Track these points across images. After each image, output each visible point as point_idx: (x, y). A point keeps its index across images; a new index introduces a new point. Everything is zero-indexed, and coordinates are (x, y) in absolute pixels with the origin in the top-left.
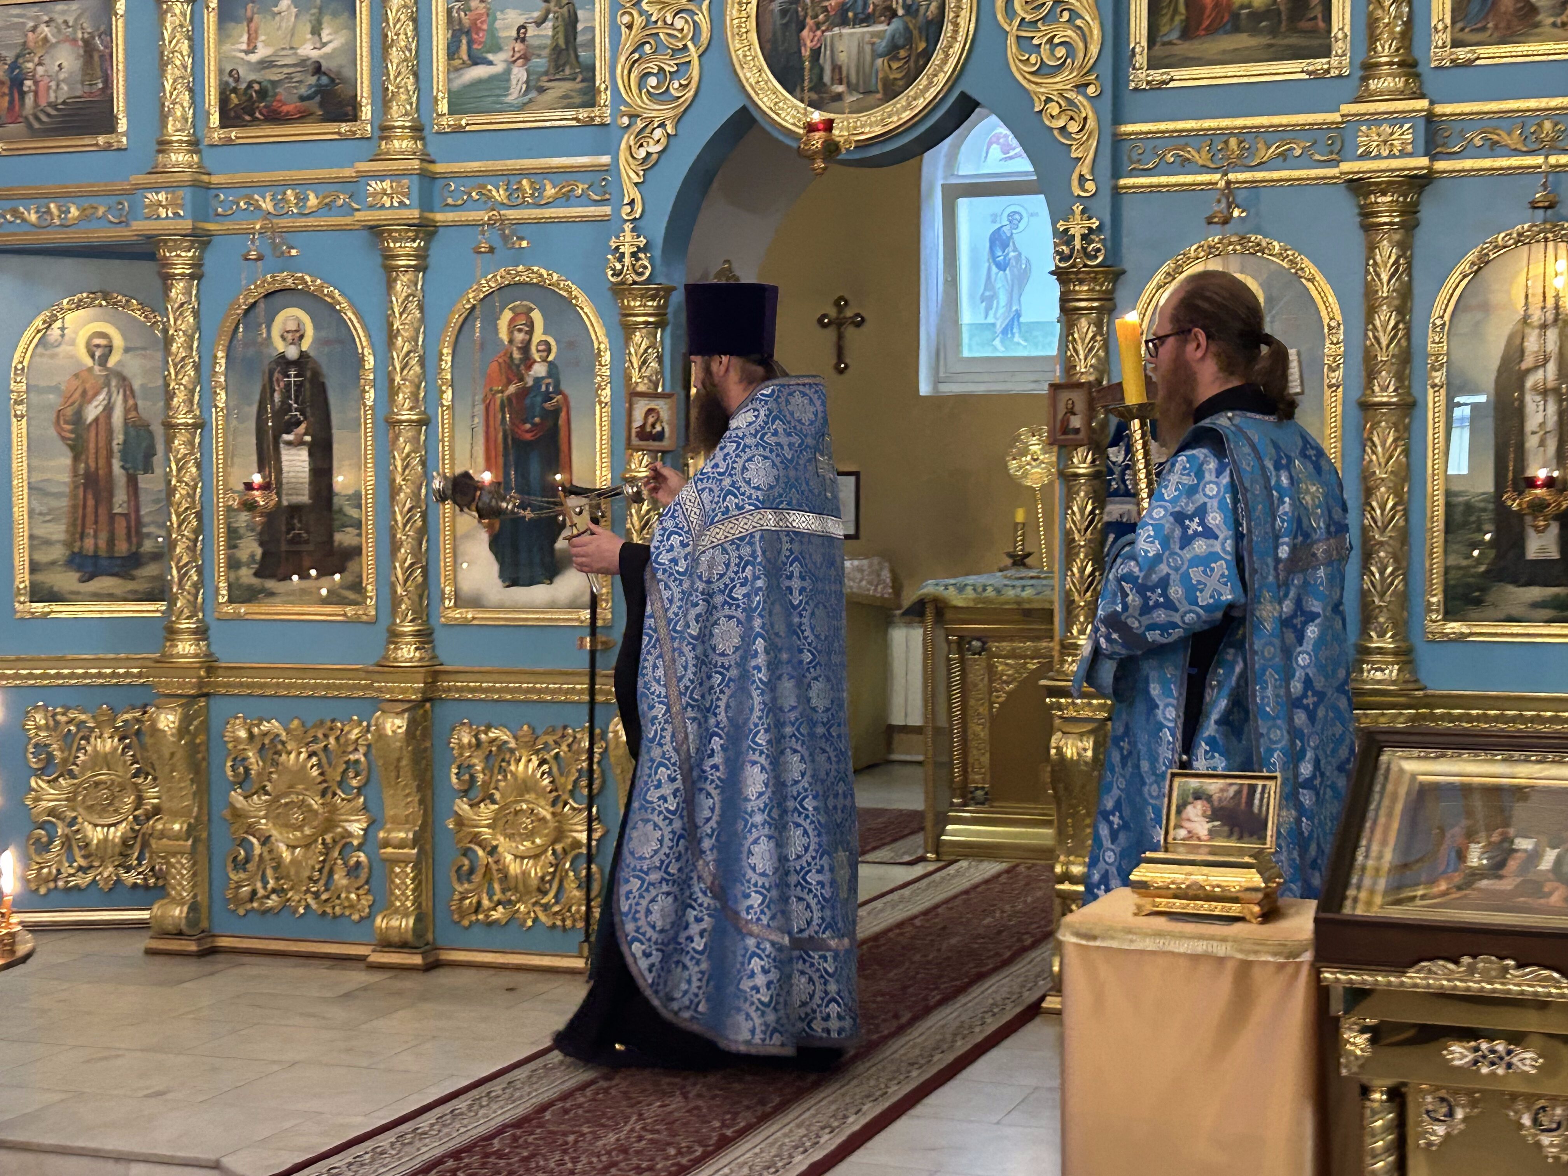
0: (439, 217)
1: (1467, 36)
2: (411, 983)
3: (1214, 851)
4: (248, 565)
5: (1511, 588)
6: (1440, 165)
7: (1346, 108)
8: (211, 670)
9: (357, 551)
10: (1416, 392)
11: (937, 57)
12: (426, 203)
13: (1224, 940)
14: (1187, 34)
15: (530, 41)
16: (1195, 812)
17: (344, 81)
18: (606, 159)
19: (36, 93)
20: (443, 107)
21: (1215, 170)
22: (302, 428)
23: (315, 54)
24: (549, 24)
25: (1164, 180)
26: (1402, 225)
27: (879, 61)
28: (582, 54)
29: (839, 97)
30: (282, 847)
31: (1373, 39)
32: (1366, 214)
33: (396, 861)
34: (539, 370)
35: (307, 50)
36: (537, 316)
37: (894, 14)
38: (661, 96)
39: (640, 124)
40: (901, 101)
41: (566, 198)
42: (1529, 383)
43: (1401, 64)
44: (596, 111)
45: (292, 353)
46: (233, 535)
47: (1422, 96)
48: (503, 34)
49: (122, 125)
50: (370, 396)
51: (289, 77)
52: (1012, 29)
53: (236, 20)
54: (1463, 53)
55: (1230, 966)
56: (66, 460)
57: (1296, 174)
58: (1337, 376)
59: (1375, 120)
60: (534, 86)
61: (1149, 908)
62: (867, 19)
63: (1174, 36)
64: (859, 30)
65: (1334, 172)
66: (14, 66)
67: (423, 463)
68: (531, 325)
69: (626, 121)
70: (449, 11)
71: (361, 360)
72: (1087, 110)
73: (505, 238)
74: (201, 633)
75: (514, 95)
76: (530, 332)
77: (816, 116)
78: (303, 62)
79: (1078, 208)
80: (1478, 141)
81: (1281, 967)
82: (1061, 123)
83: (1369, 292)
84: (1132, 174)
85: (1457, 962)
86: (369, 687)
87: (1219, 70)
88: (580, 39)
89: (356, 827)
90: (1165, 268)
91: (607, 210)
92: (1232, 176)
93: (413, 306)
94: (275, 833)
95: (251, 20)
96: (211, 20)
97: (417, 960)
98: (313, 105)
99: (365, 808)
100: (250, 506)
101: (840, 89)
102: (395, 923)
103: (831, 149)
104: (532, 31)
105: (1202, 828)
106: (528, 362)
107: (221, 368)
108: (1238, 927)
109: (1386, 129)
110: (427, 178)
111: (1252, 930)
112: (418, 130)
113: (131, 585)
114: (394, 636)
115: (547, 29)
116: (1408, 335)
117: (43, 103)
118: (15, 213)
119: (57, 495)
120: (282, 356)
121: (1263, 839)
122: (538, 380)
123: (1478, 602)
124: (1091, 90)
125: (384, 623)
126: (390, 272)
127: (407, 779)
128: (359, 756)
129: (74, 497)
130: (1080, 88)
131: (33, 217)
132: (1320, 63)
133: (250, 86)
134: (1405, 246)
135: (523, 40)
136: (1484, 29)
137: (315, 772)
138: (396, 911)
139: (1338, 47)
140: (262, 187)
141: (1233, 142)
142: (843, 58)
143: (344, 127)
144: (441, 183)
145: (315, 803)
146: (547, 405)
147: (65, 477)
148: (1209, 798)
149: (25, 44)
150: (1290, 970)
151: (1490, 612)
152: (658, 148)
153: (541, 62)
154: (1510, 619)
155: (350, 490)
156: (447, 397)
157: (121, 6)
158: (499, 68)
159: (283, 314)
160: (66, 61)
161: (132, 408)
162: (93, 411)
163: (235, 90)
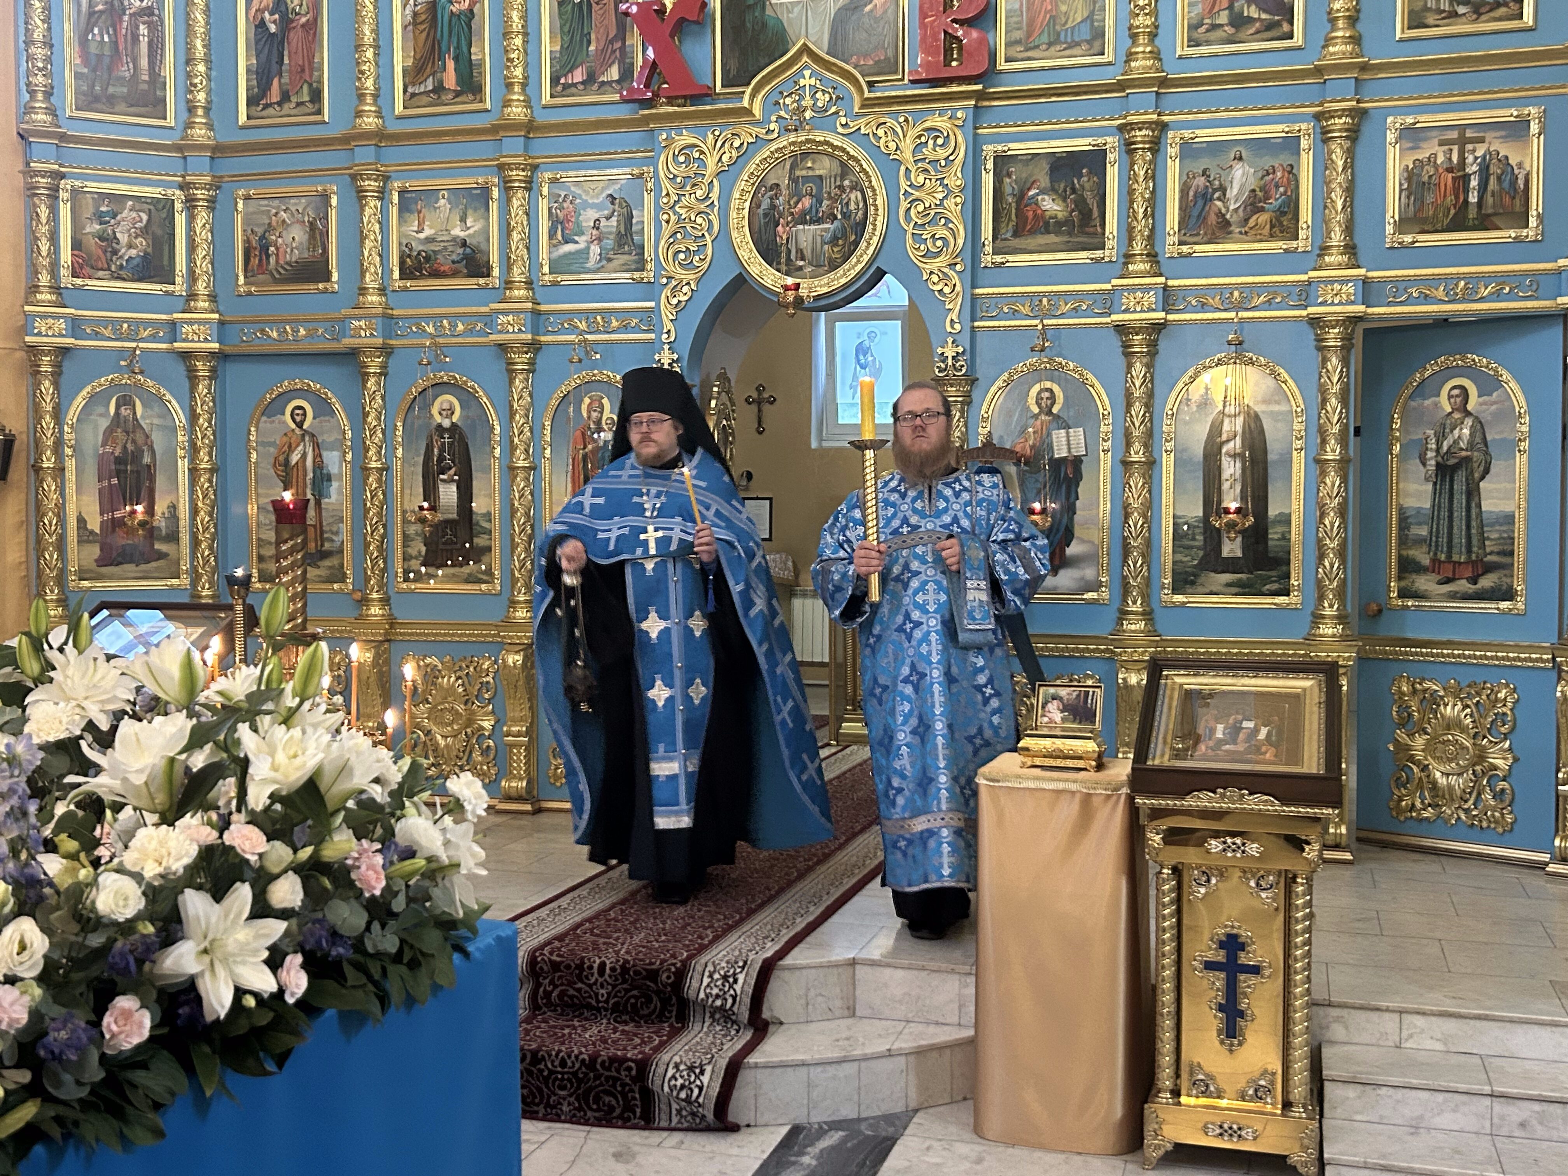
0: (543, 339)
1: (1187, 239)
2: (525, 821)
3: (1064, 729)
4: (416, 558)
5: (1213, 574)
6: (1171, 317)
7: (1115, 282)
8: (392, 625)
9: (489, 549)
10: (1156, 455)
11: (863, 244)
12: (535, 331)
13: (1075, 781)
14: (1016, 234)
15: (602, 229)
16: (1053, 706)
17: (480, 251)
18: (652, 304)
19: (277, 255)
20: (546, 269)
21: (1035, 317)
22: (452, 471)
23: (462, 234)
24: (614, 219)
25: (1002, 323)
26: (1148, 353)
27: (826, 247)
28: (636, 238)
29: (801, 268)
30: (439, 737)
31: (1131, 239)
32: (1126, 346)
33: (512, 745)
34: (607, 435)
35: (457, 232)
36: (605, 401)
37: (836, 218)
38: (687, 266)
39: (674, 283)
40: (840, 271)
41: (625, 328)
42: (1224, 450)
43: (1148, 255)
44: (645, 274)
45: (446, 423)
46: (406, 538)
47: (1161, 275)
49: (335, 277)
50: (497, 452)
51: (445, 248)
52: (910, 229)
53: (410, 211)
54: (1185, 249)
55: (1078, 797)
57: (1083, 321)
58: (1107, 445)
59: (1132, 289)
60: (606, 258)
61: (1029, 763)
62: (818, 221)
63: (1008, 235)
64: (813, 227)
65: (1108, 320)
66: (263, 237)
67: (532, 494)
68: (602, 406)
69: (665, 280)
70: (550, 209)
71: (492, 428)
72: (956, 280)
73: (587, 353)
74: (385, 601)
75: (591, 264)
76: (602, 412)
77: (790, 281)
78: (454, 239)
79: (950, 340)
80: (1194, 302)
81: (1108, 797)
82: (939, 287)
83: (1128, 394)
84: (982, 319)
85: (1214, 792)
86: (498, 635)
87: (1035, 257)
88: (635, 228)
89: (487, 724)
90: (1003, 378)
91: (653, 336)
92: (1046, 322)
93: (526, 395)
94: (434, 729)
95: (419, 212)
96: (394, 211)
97: (528, 807)
98: (461, 266)
99: (493, 712)
100: (423, 521)
101: (801, 263)
102: (514, 784)
103: (799, 302)
104: (603, 222)
105: (1058, 716)
106: (600, 431)
107: (399, 433)
108: (1083, 773)
109: (1139, 294)
110: (536, 313)
111: (1091, 775)
112: (529, 284)
113: (317, 572)
114: (513, 603)
115: (614, 221)
116: (1151, 420)
117: (282, 262)
118: (263, 331)
120: (440, 426)
121: (1094, 723)
122: (606, 442)
123: (1193, 583)
124: (958, 267)
125: (506, 595)
126: (511, 373)
127: (522, 693)
128: (489, 679)
130: (952, 266)
131: (275, 334)
132: (1099, 253)
133: (419, 254)
134: (1149, 366)
135: (598, 228)
136: (1198, 234)
137: (460, 690)
138: (515, 777)
139: (1109, 244)
140: (428, 318)
141: (1045, 301)
142: (803, 245)
143: (482, 281)
144: (543, 317)
145: (460, 708)
148: (1061, 699)
149: (270, 224)
150: (1114, 798)
151: (1200, 589)
152: (686, 298)
153: (609, 243)
154: (1212, 593)
155: (484, 511)
156: (548, 453)
157: (334, 201)
158: (582, 245)
159: (439, 399)
160: (297, 235)
161: (318, 456)
162: (295, 458)
163: (409, 256)
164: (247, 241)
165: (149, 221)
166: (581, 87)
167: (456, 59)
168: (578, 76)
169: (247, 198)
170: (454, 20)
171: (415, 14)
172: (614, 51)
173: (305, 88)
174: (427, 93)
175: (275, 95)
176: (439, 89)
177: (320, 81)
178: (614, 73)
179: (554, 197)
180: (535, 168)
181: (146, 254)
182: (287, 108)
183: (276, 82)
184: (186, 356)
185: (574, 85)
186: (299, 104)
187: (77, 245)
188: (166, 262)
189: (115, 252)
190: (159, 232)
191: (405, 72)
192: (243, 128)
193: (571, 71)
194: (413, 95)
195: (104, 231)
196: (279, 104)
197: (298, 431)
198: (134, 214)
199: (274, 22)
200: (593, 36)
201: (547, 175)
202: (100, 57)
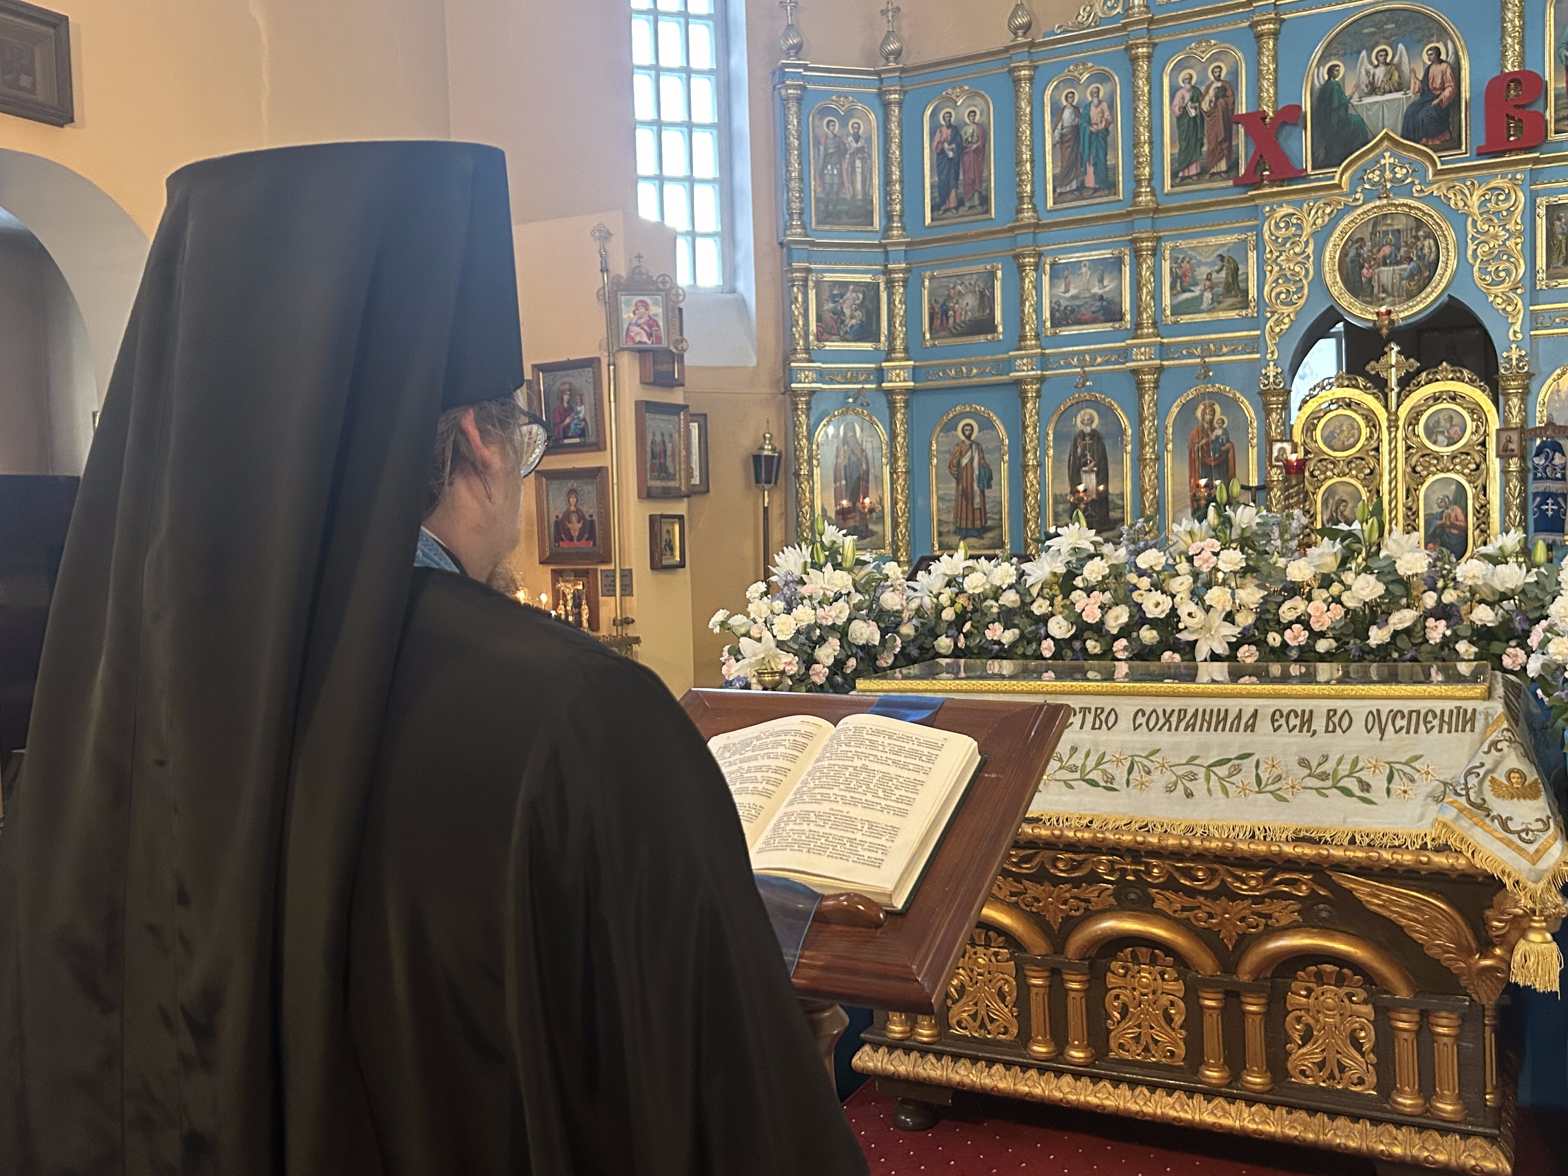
0: (1166, 363)
9: (1122, 521)
12: (1161, 358)
14: (1566, 263)
15: (1214, 280)
17: (1116, 303)
18: (1257, 333)
19: (955, 317)
20: (1168, 312)
22: (1092, 464)
23: (1100, 292)
24: (1223, 272)
25: (1555, 331)
27: (1404, 282)
28: (1241, 285)
34: (1219, 432)
35: (1096, 290)
36: (1217, 407)
37: (1412, 260)
38: (1288, 303)
39: (1276, 316)
41: (1233, 352)
44: (1250, 311)
45: (1087, 430)
48: (1199, 277)
50: (1129, 448)
51: (1086, 303)
52: (1477, 265)
53: (1058, 278)
56: (954, 484)
60: (1216, 301)
62: (1398, 263)
63: (1560, 264)
64: (1393, 268)
66: (944, 304)
67: (1158, 478)
69: (1269, 315)
70: (1171, 269)
71: (1125, 432)
72: (1517, 300)
73: (1204, 371)
75: (1204, 306)
76: (1213, 415)
78: (1094, 295)
82: (1502, 307)
84: (1540, 328)
88: (1240, 278)
91: (1257, 356)
93: (1152, 406)
95: (1066, 278)
96: (1046, 279)
98: (1099, 315)
104: (1214, 275)
106: (1213, 429)
107: (1051, 438)
110: (1161, 345)
112: (1156, 324)
113: (982, 542)
115: (1223, 274)
117: (958, 321)
119: (950, 501)
120: (1082, 432)
122: (1217, 437)
124: (1519, 291)
126: (1141, 390)
129: (957, 501)
130: (1514, 289)
131: (953, 374)
133: (1066, 308)
135: (1210, 280)
140: (1073, 354)
144: (1167, 348)
146: (1223, 448)
147: (953, 492)
149: (949, 295)
152: (1287, 326)
153: (1220, 290)
155: (1118, 492)
156: (1170, 446)
157: (999, 274)
158: (1197, 293)
159: (1082, 412)
160: (970, 301)
161: (982, 458)
162: (965, 461)
163: (1058, 310)
164: (932, 308)
165: (864, 299)
166: (1195, 178)
167: (1095, 165)
168: (1193, 170)
169: (932, 278)
170: (1093, 137)
171: (1062, 136)
172: (1222, 150)
173: (976, 195)
174: (1072, 192)
175: (952, 201)
176: (1082, 187)
177: (988, 189)
178: (1223, 166)
179: (1174, 260)
180: (1159, 239)
181: (862, 321)
182: (962, 210)
183: (953, 193)
184: (890, 392)
185: (1189, 177)
186: (971, 208)
187: (819, 319)
188: (874, 327)
189: (843, 322)
190: (870, 306)
191: (1055, 177)
192: (929, 227)
193: (1188, 166)
194: (1061, 194)
195: (836, 308)
196: (957, 208)
197: (967, 442)
198: (854, 295)
199: (952, 150)
200: (1205, 140)
201: (1169, 245)
202: (832, 185)
